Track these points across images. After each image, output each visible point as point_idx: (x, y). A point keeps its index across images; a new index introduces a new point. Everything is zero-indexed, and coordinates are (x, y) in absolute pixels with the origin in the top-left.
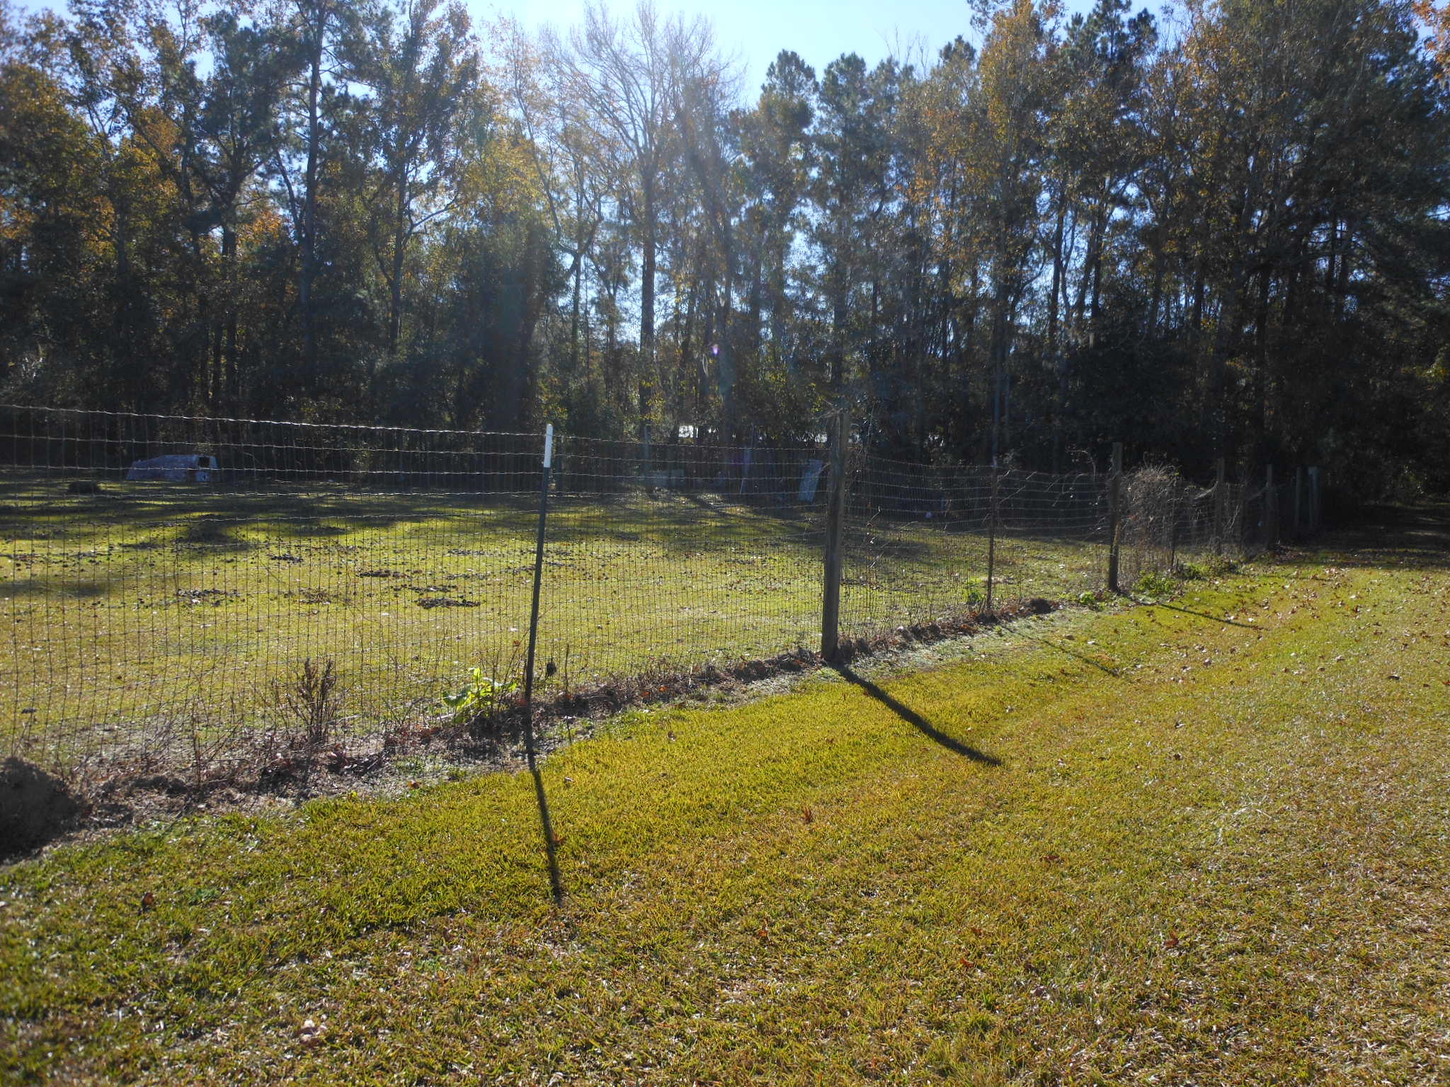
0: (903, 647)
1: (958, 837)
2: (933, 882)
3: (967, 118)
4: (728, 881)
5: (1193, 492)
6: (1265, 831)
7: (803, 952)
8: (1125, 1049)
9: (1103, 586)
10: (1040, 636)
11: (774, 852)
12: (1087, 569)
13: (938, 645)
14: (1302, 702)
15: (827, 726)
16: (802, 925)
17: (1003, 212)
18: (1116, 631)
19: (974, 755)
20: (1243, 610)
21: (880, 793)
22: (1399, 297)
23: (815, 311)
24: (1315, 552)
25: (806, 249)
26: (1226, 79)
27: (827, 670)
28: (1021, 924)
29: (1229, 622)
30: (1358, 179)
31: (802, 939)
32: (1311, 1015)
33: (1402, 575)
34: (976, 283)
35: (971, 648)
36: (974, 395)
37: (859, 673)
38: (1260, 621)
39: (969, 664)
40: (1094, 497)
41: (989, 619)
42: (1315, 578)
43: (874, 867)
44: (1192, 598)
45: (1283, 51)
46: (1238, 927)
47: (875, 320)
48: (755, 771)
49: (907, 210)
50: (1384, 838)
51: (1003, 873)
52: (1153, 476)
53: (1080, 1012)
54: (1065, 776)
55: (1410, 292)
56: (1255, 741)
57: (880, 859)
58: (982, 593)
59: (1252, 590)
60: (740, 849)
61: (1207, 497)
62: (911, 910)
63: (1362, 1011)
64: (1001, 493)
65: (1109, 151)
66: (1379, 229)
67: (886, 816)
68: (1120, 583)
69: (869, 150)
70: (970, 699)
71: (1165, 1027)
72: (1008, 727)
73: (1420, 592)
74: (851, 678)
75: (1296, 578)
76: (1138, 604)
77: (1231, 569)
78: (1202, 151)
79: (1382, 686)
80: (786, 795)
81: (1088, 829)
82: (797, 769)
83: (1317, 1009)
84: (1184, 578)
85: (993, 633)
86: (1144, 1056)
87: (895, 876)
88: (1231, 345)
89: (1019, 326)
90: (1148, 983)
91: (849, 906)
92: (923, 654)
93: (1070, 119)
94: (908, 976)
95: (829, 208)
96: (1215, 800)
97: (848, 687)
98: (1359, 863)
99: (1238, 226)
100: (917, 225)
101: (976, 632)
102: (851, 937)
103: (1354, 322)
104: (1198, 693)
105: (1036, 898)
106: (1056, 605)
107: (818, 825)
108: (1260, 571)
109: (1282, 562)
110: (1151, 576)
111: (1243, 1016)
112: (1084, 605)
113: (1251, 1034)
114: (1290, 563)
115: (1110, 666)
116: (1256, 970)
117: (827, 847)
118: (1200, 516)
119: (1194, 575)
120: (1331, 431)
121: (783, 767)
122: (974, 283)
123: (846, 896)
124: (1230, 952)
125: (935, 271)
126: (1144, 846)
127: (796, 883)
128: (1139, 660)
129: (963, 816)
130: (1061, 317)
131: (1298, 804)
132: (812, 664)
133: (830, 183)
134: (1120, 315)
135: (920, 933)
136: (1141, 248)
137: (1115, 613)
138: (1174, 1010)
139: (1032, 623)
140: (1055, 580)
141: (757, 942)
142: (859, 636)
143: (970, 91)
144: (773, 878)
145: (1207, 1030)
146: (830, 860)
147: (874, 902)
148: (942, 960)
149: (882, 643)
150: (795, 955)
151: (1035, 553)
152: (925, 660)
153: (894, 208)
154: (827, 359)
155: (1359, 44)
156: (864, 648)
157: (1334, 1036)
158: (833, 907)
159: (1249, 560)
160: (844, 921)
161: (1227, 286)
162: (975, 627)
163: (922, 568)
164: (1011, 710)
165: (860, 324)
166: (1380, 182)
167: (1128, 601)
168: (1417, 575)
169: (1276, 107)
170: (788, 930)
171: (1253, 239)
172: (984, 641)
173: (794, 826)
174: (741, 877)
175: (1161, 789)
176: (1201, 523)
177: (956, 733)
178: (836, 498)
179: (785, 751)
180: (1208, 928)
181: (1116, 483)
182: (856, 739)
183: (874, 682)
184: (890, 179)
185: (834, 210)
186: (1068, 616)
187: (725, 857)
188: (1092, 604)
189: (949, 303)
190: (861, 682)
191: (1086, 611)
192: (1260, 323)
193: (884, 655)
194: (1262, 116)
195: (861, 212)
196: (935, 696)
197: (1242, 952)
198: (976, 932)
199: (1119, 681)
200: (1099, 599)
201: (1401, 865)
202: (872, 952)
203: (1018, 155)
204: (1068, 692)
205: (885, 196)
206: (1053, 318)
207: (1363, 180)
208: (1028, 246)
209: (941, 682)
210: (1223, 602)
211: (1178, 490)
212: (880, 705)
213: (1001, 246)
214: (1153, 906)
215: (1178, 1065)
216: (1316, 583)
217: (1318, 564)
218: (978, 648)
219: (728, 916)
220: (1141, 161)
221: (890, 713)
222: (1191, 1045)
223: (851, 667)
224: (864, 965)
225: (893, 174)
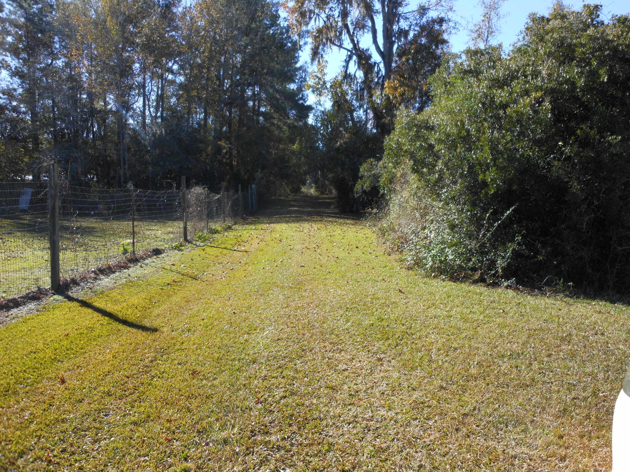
0: (95, 279)
1: (147, 372)
2: (140, 399)
3: (95, 24)
4: (18, 433)
5: (213, 196)
6: (278, 339)
7: (76, 461)
8: (253, 459)
9: (182, 240)
10: (160, 266)
11: (45, 406)
12: (172, 233)
13: (112, 276)
14: (274, 281)
15: (63, 327)
16: (72, 445)
17: (118, 70)
18: (192, 259)
19: (144, 328)
20: (240, 245)
21: (100, 357)
22: (279, 118)
23: (19, 113)
24: (259, 218)
25: (9, 79)
26: (211, 23)
27: (56, 297)
28: (189, 410)
29: (235, 250)
30: (263, 70)
31: (73, 453)
32: (320, 419)
33: (293, 225)
34: (106, 103)
35: (129, 275)
36: (110, 156)
37: (74, 295)
38: (247, 248)
39: (130, 283)
40: (175, 200)
41: (134, 260)
42: (262, 229)
43: (107, 399)
44: (218, 242)
45: (233, 14)
46: (281, 386)
47: (55, 119)
48: (24, 361)
49: (67, 65)
50: (322, 333)
51: (173, 386)
52: (198, 190)
53: (228, 448)
54: (189, 330)
55: (282, 116)
56: (262, 301)
57: (109, 394)
58: (130, 249)
59: (240, 236)
60: (22, 410)
61: (218, 199)
62: (133, 419)
63: (338, 411)
64: (136, 201)
65: (165, 48)
66: (271, 91)
67: (107, 370)
68: (189, 238)
69: (42, 32)
70: (135, 300)
71: (266, 443)
72: (156, 311)
73: (300, 231)
74: (71, 299)
75: (255, 229)
76: (197, 246)
77: (230, 228)
78: (203, 52)
79: (300, 270)
80: (46, 370)
81: (206, 354)
82: (50, 354)
83: (322, 416)
84: (213, 233)
85: (138, 267)
86: (261, 461)
87: (119, 401)
88: (219, 136)
89: (129, 124)
90: (253, 424)
91: (98, 425)
92: (106, 281)
93: (146, 31)
94: (139, 456)
95: (21, 59)
96: (255, 330)
97: (70, 304)
98: (317, 346)
99: (219, 86)
100: (73, 73)
101: (130, 267)
102: (103, 443)
103: (263, 128)
104: (233, 283)
105: (192, 395)
106: (164, 250)
107: (70, 383)
108: (240, 228)
109: (247, 224)
110: (200, 234)
111: (295, 428)
112: (175, 249)
113: (301, 436)
114: (250, 224)
115: (193, 275)
116: (294, 404)
117: (78, 395)
118: (217, 207)
119: (216, 232)
120: (259, 170)
121: (41, 355)
122: (105, 103)
123: (94, 420)
124: (281, 399)
125: (85, 96)
126: (233, 357)
127: (63, 421)
128: (204, 271)
129: (147, 360)
130: (148, 121)
131: (287, 324)
132: (47, 295)
133: (21, 46)
134: (175, 121)
135: (140, 429)
136: (181, 92)
137: (189, 252)
138: (267, 433)
139: (154, 260)
140: (159, 239)
141: (45, 464)
142: (71, 277)
143: (96, 11)
144: (48, 423)
145: (283, 439)
146: (81, 402)
147: (111, 419)
148: (155, 441)
149: (84, 279)
150: (71, 465)
151: (147, 227)
152: (108, 284)
153: (60, 63)
154: (29, 137)
155: (261, 16)
156: (74, 282)
157: (331, 426)
158: (89, 429)
159: (235, 224)
160: (97, 435)
161: (216, 110)
162: (129, 265)
163: (95, 239)
164: (155, 303)
165: (46, 120)
166: (271, 72)
167: (193, 246)
168: (297, 225)
169: (231, 38)
170: (64, 451)
171: (225, 92)
172: (135, 271)
173: (54, 388)
174: (27, 427)
175: (231, 329)
176: (217, 209)
177: (131, 318)
178: (54, 208)
179: (40, 345)
180: (269, 389)
181: (184, 194)
182: (81, 331)
183: (84, 299)
184: (56, 49)
185: (24, 60)
186: (170, 255)
187: (13, 418)
188: (178, 248)
189: (93, 112)
190: (77, 300)
191: (176, 251)
192: (230, 127)
193: (86, 284)
194: (227, 40)
195: (41, 63)
196: (116, 302)
197: (285, 397)
198: (169, 421)
199: (199, 282)
200: (181, 246)
201: (331, 343)
202: (117, 448)
203: (123, 45)
204: (178, 290)
205: (55, 57)
206: (144, 122)
207: (265, 71)
208: (131, 88)
209: (119, 294)
210: (231, 242)
211: (208, 196)
212: (90, 311)
213: (118, 87)
214: (244, 385)
215: (276, 460)
216: (262, 231)
217: (261, 223)
218: (132, 275)
219: (21, 454)
220: (180, 54)
221: (96, 314)
222: (279, 448)
223: (70, 293)
224: (114, 458)
225: (57, 46)
